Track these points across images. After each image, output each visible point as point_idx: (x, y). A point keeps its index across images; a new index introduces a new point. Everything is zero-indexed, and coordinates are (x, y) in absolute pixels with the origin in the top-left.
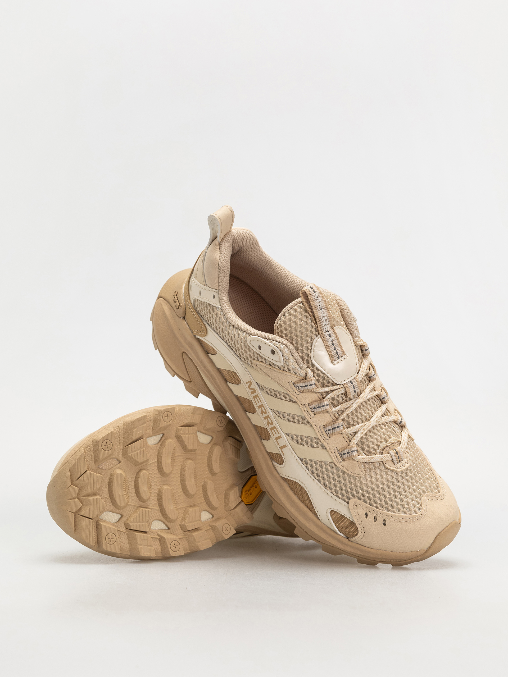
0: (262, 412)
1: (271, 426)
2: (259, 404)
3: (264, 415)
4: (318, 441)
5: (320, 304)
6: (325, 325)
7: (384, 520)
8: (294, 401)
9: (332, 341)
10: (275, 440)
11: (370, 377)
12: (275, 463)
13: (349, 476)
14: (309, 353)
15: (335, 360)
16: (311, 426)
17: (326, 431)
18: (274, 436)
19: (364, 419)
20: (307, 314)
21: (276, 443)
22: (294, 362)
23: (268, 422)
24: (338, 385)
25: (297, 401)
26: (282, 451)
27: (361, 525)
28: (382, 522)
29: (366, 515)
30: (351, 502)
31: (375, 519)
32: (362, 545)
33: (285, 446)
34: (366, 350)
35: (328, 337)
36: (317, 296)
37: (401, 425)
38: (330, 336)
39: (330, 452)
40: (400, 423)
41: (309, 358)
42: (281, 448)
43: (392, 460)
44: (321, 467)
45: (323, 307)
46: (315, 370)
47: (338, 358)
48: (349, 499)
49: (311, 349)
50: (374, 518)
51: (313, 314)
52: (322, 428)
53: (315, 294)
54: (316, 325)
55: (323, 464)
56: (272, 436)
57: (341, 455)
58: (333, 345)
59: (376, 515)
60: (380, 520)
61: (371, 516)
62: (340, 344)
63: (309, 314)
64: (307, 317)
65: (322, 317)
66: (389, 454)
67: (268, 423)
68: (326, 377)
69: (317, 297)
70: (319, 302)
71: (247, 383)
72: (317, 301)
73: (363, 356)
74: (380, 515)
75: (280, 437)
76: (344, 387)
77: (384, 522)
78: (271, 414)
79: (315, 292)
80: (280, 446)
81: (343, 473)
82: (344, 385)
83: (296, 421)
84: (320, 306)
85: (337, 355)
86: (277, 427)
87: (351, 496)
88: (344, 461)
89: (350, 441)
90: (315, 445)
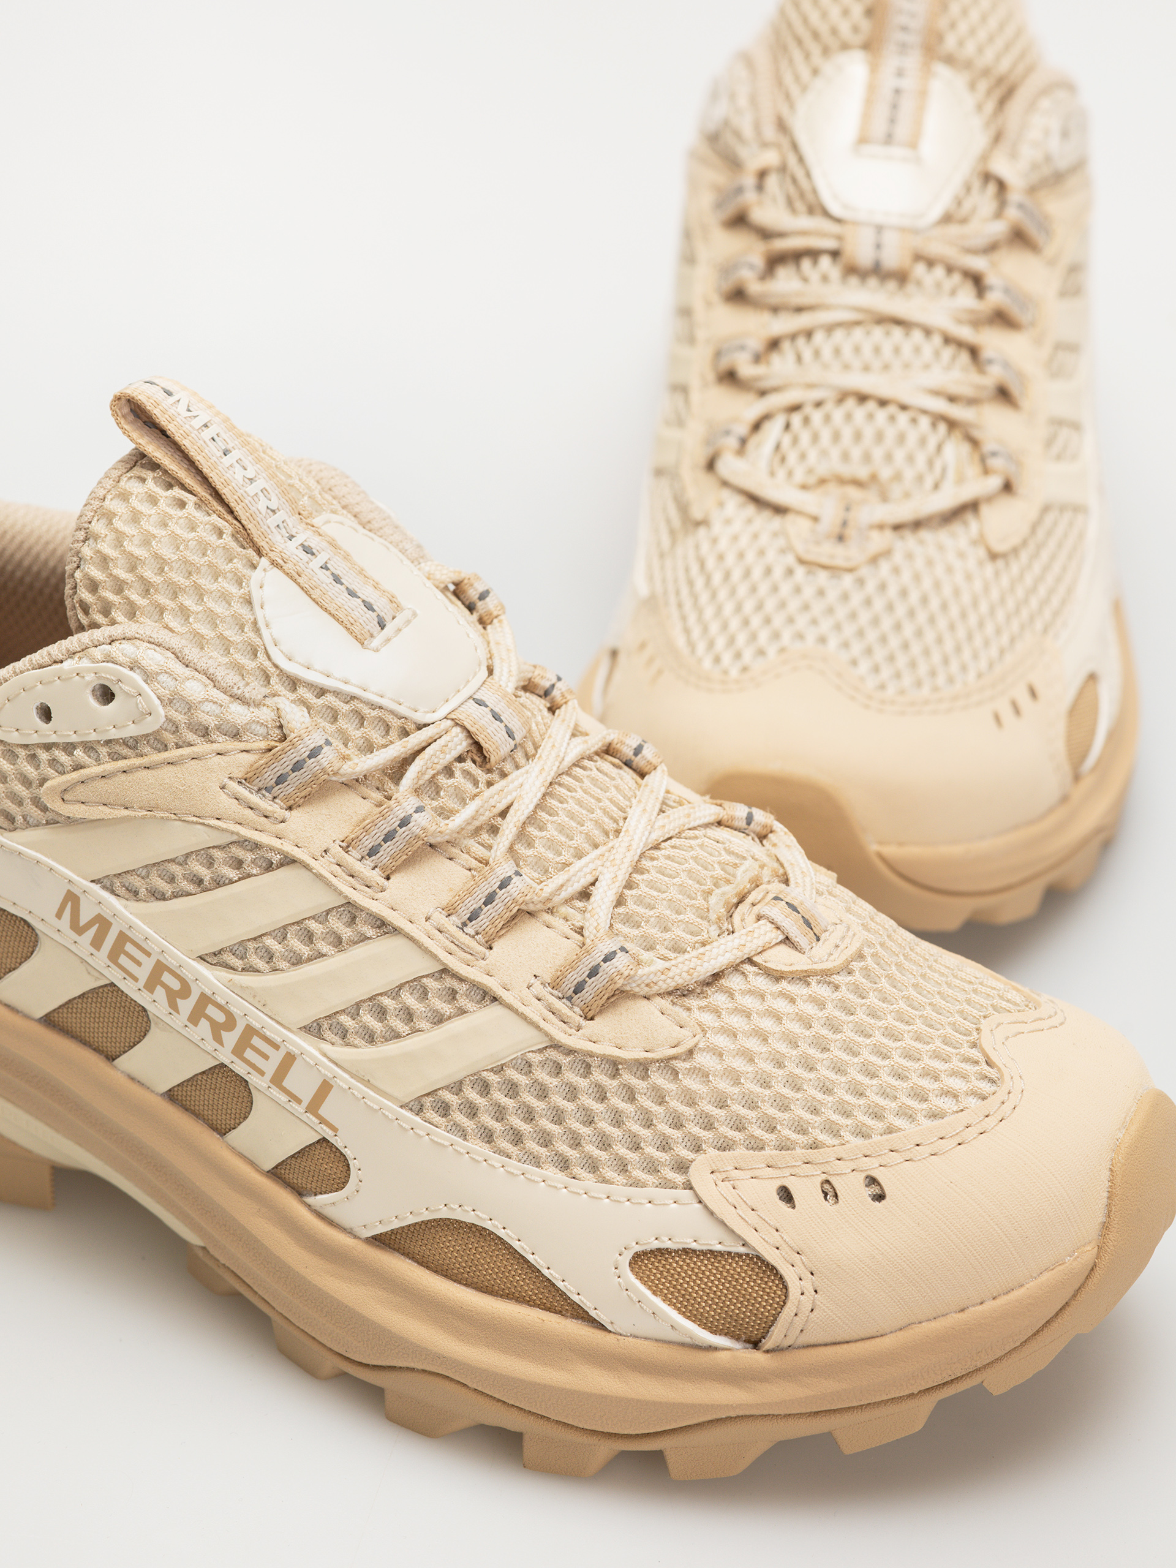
0: (173, 998)
1: (231, 1038)
2: (143, 973)
3: (186, 1006)
4: (449, 982)
5: (211, 432)
6: (271, 513)
7: (872, 1181)
8: (276, 859)
9: (325, 567)
10: (275, 1092)
11: (546, 694)
12: (319, 1197)
13: (643, 1068)
14: (257, 641)
15: (372, 636)
16: (396, 931)
17: (464, 924)
18: (262, 1073)
19: (597, 834)
20: (177, 492)
21: (283, 1098)
22: (206, 686)
23: (214, 1024)
24: (426, 725)
25: (289, 848)
26: (323, 1121)
27: (783, 1246)
28: (868, 1192)
29: (786, 1195)
30: (699, 1175)
31: (829, 1192)
32: (826, 1345)
33: (325, 1088)
34: (483, 596)
35: (305, 557)
36: (182, 406)
37: (758, 829)
38: (308, 550)
39: (517, 1004)
40: (749, 823)
41: (261, 656)
42: (313, 1107)
43: (787, 940)
44: (512, 1089)
45: (229, 444)
46: (309, 696)
47: (382, 625)
48: (682, 1167)
49: (255, 623)
50: (822, 1195)
51: (205, 480)
52: (440, 918)
53: (173, 400)
54: (235, 522)
55: (512, 1074)
56: (254, 1079)
57: (570, 999)
58: (337, 579)
59: (824, 1177)
60: (852, 1187)
61: (806, 1190)
62: (361, 572)
63: (183, 487)
64: (182, 504)
65: (241, 482)
66: (762, 922)
67: (217, 1030)
68: (366, 711)
69: (190, 410)
70: (206, 425)
71: (59, 915)
72: (196, 424)
73: (482, 621)
74: (844, 1167)
75: (289, 1059)
76: (457, 724)
77: (875, 1190)
78: (211, 979)
79: (169, 396)
80: (305, 1103)
81: (614, 1066)
82: (454, 717)
83: (325, 948)
84: (214, 438)
85: (374, 615)
86: (258, 1019)
87: (686, 1154)
88: (592, 1019)
89: (580, 931)
90: (446, 1008)
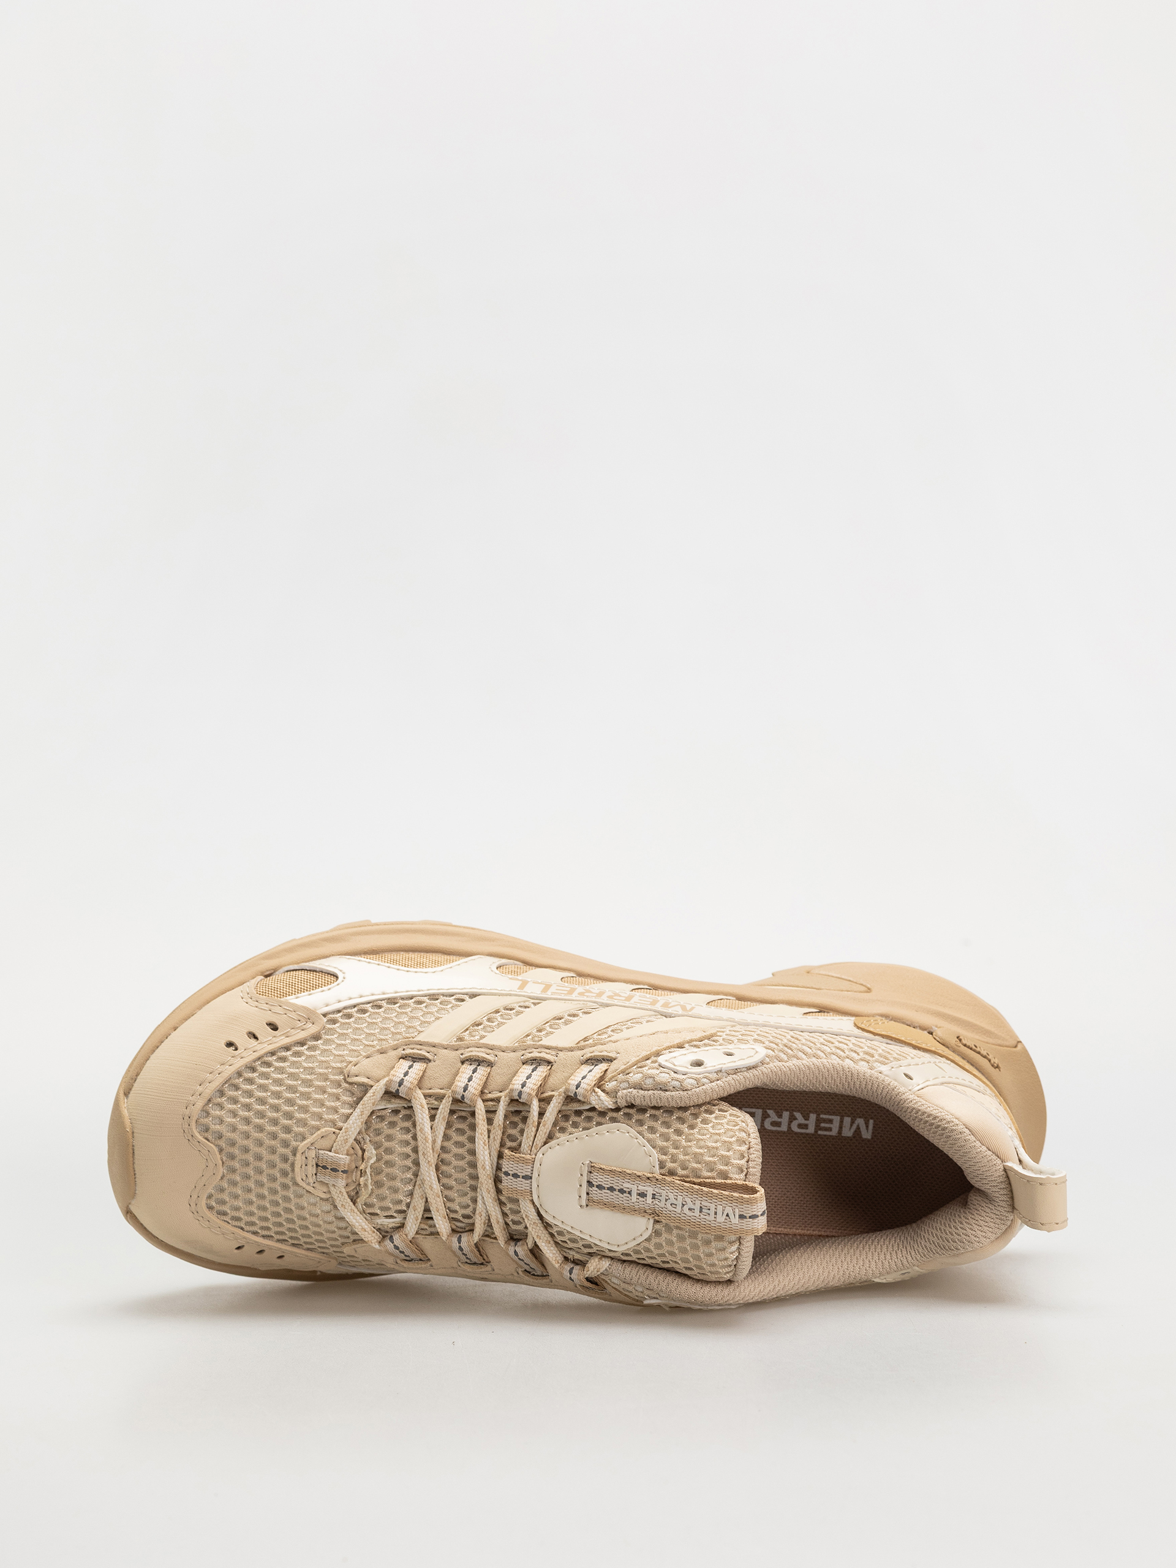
5: (712, 1212)
7: (235, 1049)
9: (630, 1193)
14: (641, 1129)
15: (590, 1173)
22: (645, 1084)
24: (542, 1145)
28: (237, 1043)
29: (274, 1028)
30: (321, 1021)
31: (253, 1036)
35: (642, 1190)
36: (731, 1215)
38: (643, 1194)
41: (633, 1123)
43: (329, 1150)
45: (702, 1215)
46: (602, 1119)
47: (590, 1183)
49: (645, 1137)
50: (257, 1035)
53: (737, 1216)
58: (621, 1191)
59: (258, 1041)
60: (243, 1042)
61: (264, 1032)
62: (613, 1207)
65: (686, 1199)
66: (346, 1152)
69: (727, 1215)
70: (716, 1213)
72: (720, 1208)
74: (251, 1048)
77: (233, 1046)
79: (742, 1217)
82: (532, 1157)
84: (709, 1209)
85: (595, 1185)
